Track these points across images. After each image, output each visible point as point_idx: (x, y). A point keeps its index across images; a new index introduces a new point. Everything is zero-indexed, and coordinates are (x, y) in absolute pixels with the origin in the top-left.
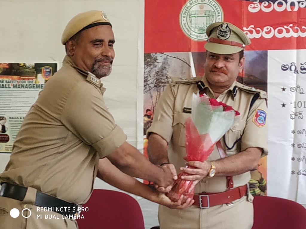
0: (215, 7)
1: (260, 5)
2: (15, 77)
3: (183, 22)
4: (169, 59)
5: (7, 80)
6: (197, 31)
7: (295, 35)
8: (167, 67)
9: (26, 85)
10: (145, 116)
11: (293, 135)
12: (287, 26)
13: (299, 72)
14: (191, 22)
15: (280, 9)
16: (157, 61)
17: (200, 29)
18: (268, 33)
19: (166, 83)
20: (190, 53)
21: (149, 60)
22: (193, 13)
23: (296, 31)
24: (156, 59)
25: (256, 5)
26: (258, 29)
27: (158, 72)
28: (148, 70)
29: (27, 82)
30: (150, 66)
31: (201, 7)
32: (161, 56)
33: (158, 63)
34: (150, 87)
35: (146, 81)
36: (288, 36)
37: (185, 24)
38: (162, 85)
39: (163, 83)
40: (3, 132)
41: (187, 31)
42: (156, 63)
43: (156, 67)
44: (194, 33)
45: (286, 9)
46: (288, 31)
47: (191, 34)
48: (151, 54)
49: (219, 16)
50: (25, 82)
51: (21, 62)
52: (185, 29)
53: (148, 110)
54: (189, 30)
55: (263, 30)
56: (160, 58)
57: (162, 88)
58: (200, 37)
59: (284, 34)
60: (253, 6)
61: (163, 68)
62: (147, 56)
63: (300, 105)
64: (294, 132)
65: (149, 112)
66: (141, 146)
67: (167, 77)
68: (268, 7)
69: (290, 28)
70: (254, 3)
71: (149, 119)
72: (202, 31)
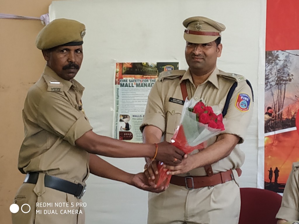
2: (138, 76)
4: (290, 56)
5: (131, 79)
8: (288, 65)
9: (149, 84)
10: (266, 113)
16: (279, 59)
19: (287, 81)
21: (270, 58)
24: (277, 57)
27: (279, 69)
28: (269, 68)
29: (149, 81)
30: (271, 64)
32: (283, 54)
33: (279, 60)
34: (271, 85)
35: (267, 79)
38: (284, 82)
39: (284, 80)
42: (277, 61)
43: (277, 64)
48: (273, 52)
50: (147, 81)
51: (144, 62)
53: (269, 108)
57: (284, 85)
61: (285, 66)
62: (268, 53)
65: (270, 110)
66: (262, 144)
67: (288, 75)
71: (270, 118)
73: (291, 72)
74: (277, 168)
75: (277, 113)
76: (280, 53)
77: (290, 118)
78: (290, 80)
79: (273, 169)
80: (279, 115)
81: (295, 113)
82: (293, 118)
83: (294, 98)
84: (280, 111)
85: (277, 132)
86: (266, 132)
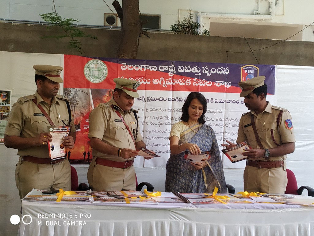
0: (103, 66)
1: (127, 66)
3: (86, 72)
4: (78, 92)
6: (93, 77)
7: (144, 83)
8: (77, 96)
11: (143, 133)
13: (146, 101)
14: (90, 73)
15: (137, 69)
17: (95, 77)
19: (76, 104)
20: (90, 89)
21: (66, 91)
22: (92, 68)
24: (70, 91)
27: (71, 98)
30: (67, 95)
31: (96, 65)
33: (71, 93)
37: (87, 74)
39: (74, 104)
43: (70, 95)
44: (92, 79)
45: (140, 69)
46: (141, 81)
47: (90, 79)
48: (68, 89)
49: (105, 70)
52: (87, 77)
54: (89, 77)
56: (73, 91)
57: (74, 107)
58: (95, 81)
60: (123, 67)
61: (74, 97)
62: (65, 89)
63: (146, 118)
64: (143, 131)
67: (76, 101)
68: (131, 68)
69: (142, 79)
70: (124, 65)
72: (96, 78)
73: (78, 100)
74: (69, 151)
76: (72, 89)
77: (77, 124)
79: (67, 152)
81: (80, 122)
82: (79, 124)
83: (79, 114)
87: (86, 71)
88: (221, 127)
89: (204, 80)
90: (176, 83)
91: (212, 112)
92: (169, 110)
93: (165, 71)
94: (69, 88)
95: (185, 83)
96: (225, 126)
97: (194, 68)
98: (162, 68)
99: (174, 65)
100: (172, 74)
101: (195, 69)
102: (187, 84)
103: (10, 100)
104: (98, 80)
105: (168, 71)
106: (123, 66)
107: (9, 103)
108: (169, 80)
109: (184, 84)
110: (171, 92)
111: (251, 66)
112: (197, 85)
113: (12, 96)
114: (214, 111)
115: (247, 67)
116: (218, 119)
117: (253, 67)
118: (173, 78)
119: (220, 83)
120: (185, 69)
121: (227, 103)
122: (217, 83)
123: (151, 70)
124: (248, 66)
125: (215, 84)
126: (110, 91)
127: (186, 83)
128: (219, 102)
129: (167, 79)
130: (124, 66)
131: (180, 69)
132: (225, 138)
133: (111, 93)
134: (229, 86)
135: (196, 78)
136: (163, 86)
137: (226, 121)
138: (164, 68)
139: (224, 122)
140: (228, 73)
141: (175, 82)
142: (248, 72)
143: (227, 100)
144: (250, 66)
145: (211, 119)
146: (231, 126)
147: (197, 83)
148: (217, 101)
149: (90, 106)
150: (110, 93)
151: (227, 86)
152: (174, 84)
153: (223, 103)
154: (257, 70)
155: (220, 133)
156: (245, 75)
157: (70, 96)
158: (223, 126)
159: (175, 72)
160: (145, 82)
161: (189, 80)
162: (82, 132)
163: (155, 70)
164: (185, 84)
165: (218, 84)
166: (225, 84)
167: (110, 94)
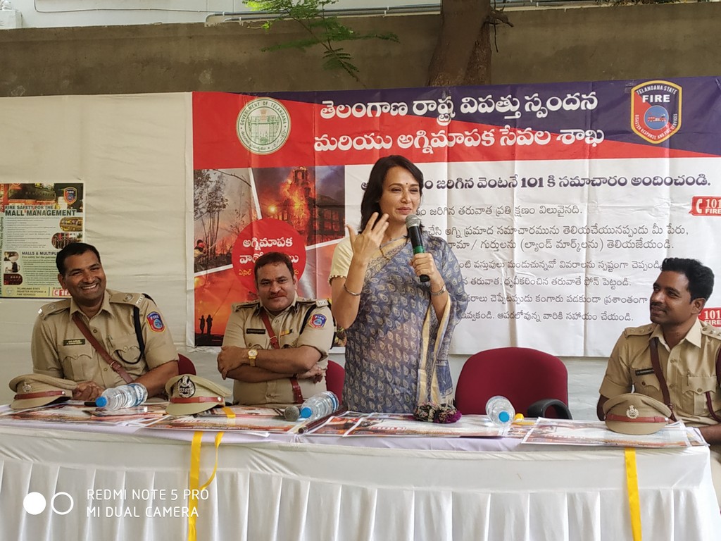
0: (281, 111)
1: (335, 109)
2: (30, 201)
3: (241, 130)
4: (224, 176)
5: (20, 205)
6: (257, 141)
7: (378, 147)
8: (222, 187)
9: (44, 211)
10: (196, 248)
12: (368, 135)
14: (250, 130)
15: (359, 115)
16: (210, 180)
17: (262, 140)
18: (345, 144)
19: (221, 207)
20: (250, 169)
21: (199, 178)
22: (254, 119)
23: (378, 141)
24: (208, 177)
25: (329, 109)
26: (332, 139)
27: (211, 193)
28: (198, 191)
29: (44, 208)
30: (200, 186)
31: (263, 112)
32: (215, 174)
33: (211, 182)
34: (201, 213)
35: (196, 205)
36: (369, 147)
37: (243, 133)
38: (217, 209)
39: (217, 207)
40: (14, 272)
41: (245, 142)
42: (208, 183)
43: (208, 187)
44: (254, 144)
45: (366, 114)
46: (369, 142)
47: (250, 145)
48: (203, 172)
49: (284, 123)
50: (42, 207)
51: (37, 182)
52: (243, 139)
53: (199, 241)
54: (249, 140)
55: (338, 141)
56: (213, 175)
57: (217, 213)
58: (262, 149)
59: (365, 146)
61: (217, 189)
62: (197, 173)
65: (200, 244)
66: (191, 287)
67: (222, 199)
68: (345, 111)
69: (371, 138)
70: (328, 106)
71: (201, 253)
72: (265, 141)
73: (225, 196)
74: (209, 316)
75: (210, 248)
76: (212, 172)
77: (225, 253)
78: (224, 206)
79: (206, 318)
80: (211, 250)
81: (231, 247)
82: (229, 253)
83: (229, 229)
84: (214, 245)
85: (209, 271)
86: (196, 271)
87: (240, 126)
88: (578, 250)
89: (530, 129)
90: (456, 143)
91: (551, 211)
92: (440, 212)
93: (428, 114)
94: (206, 170)
95: (479, 140)
96: (588, 246)
97: (503, 101)
98: (420, 107)
99: (450, 97)
100: (445, 119)
101: (505, 103)
102: (484, 143)
103: (82, 202)
104: (268, 146)
105: (435, 114)
106: (326, 109)
107: (81, 211)
108: (438, 135)
109: (476, 143)
110: (445, 164)
111: (660, 85)
112: (510, 143)
113: (86, 195)
114: (558, 209)
115: (646, 86)
116: (568, 230)
117: (664, 85)
118: (449, 129)
119: (572, 135)
120: (478, 104)
121: (593, 185)
122: (566, 135)
123: (394, 113)
124: (650, 85)
125: (558, 138)
126: (296, 172)
127: (482, 140)
128: (572, 185)
129: (433, 134)
130: (328, 108)
131: (466, 106)
132: (589, 277)
133: (298, 176)
134: (596, 141)
135: (508, 126)
136: (424, 151)
137: (591, 234)
138: (425, 106)
139: (587, 237)
140: (593, 108)
141: (454, 141)
142: (651, 101)
143: (591, 179)
144: (656, 85)
145: (550, 230)
146: (605, 245)
147: (511, 138)
148: (566, 183)
149: (253, 210)
150: (296, 175)
151: (592, 141)
152: (452, 144)
153: (582, 185)
154: (677, 93)
155: (575, 265)
156: (641, 109)
157: (209, 189)
158: (585, 245)
159: (453, 115)
160: (379, 145)
161: (489, 133)
162: (236, 270)
163: (403, 113)
164: (481, 143)
165: (567, 137)
166: (586, 136)
167: (296, 179)
